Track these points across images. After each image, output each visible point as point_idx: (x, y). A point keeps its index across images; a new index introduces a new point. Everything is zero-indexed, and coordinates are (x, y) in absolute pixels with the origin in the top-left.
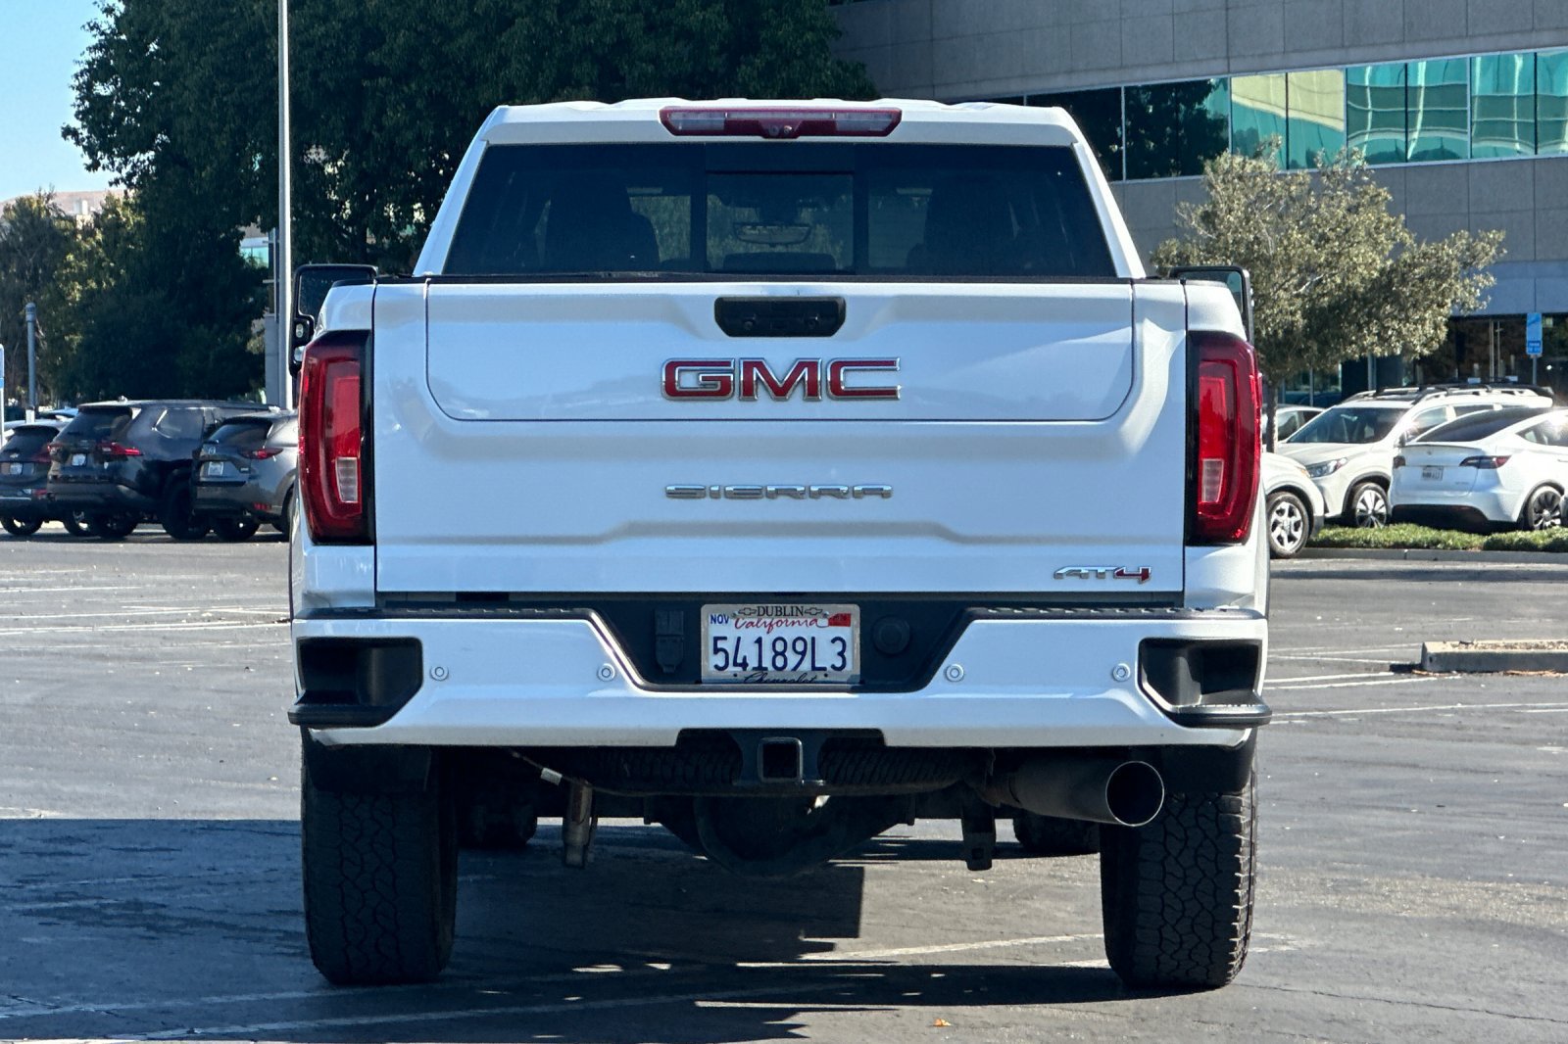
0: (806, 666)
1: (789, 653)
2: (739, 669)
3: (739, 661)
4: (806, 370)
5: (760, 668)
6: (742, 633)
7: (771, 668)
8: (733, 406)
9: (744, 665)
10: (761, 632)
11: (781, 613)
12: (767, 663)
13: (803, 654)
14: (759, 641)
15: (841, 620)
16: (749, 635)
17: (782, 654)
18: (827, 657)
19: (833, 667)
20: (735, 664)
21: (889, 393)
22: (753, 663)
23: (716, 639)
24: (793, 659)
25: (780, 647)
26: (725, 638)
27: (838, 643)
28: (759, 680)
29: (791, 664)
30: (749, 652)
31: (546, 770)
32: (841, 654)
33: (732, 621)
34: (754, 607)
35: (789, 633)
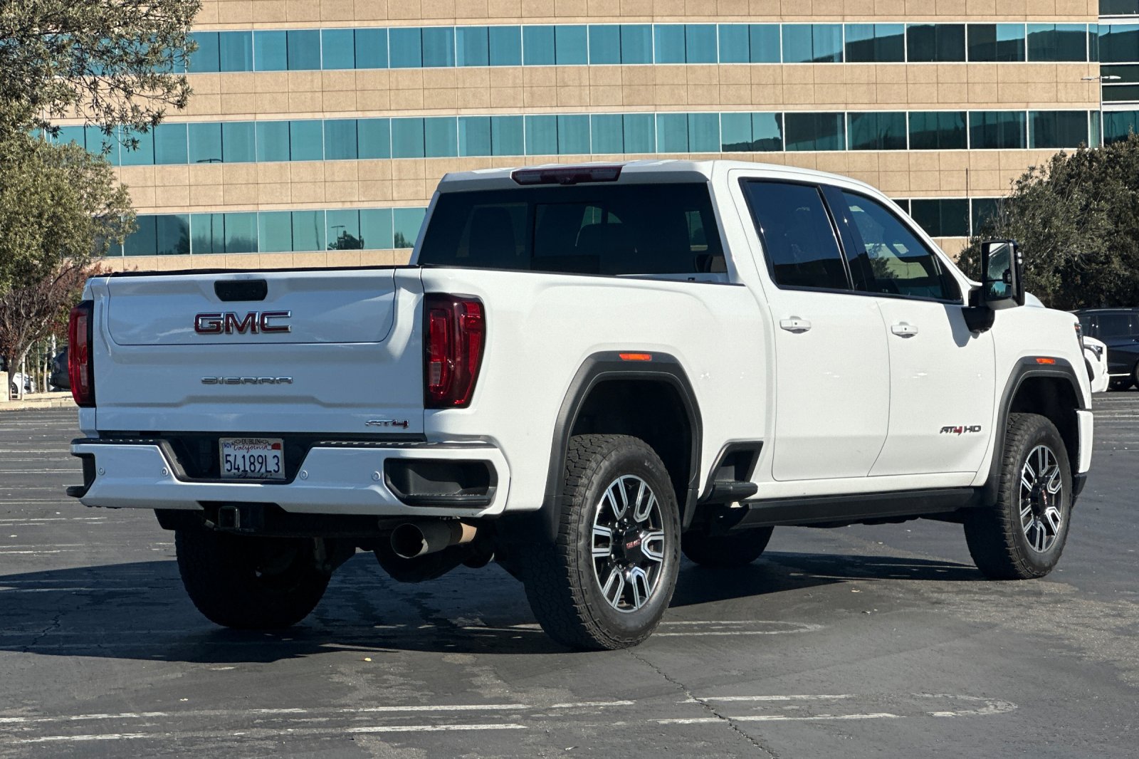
0: (263, 470)
1: (256, 463)
2: (236, 471)
3: (236, 467)
4: (250, 318)
5: (245, 471)
6: (237, 453)
7: (249, 471)
8: (223, 337)
9: (238, 469)
10: (244, 452)
11: (251, 442)
12: (247, 469)
13: (262, 463)
14: (244, 457)
15: (276, 447)
16: (240, 453)
17: (253, 463)
18: (272, 466)
19: (274, 470)
20: (235, 469)
21: (285, 329)
22: (242, 468)
23: (227, 455)
24: (258, 466)
25: (252, 460)
26: (230, 455)
27: (276, 459)
28: (244, 477)
29: (257, 470)
30: (240, 462)
31: (208, 521)
32: (277, 464)
33: (233, 447)
34: (241, 439)
35: (256, 452)
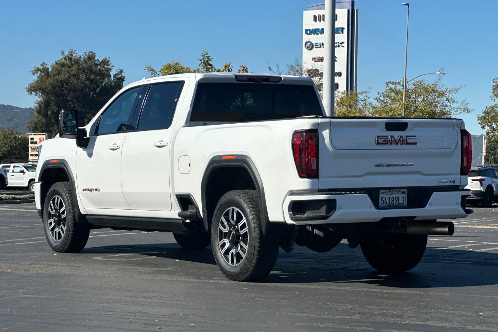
0: (397, 203)
1: (394, 201)
2: (385, 204)
3: (386, 202)
4: (401, 138)
5: (389, 204)
6: (386, 196)
7: (391, 204)
8: (388, 146)
9: (386, 203)
10: (389, 196)
11: (393, 191)
12: (390, 203)
13: (397, 200)
14: (389, 198)
15: (403, 193)
16: (388, 196)
17: (393, 200)
18: (401, 201)
19: (402, 203)
20: (385, 203)
21: (415, 143)
22: (388, 203)
23: (382, 198)
24: (395, 201)
25: (393, 199)
26: (383, 197)
27: (403, 198)
28: (389, 207)
29: (395, 203)
30: (387, 200)
32: (404, 200)
33: (385, 194)
34: (389, 190)
35: (394, 196)
